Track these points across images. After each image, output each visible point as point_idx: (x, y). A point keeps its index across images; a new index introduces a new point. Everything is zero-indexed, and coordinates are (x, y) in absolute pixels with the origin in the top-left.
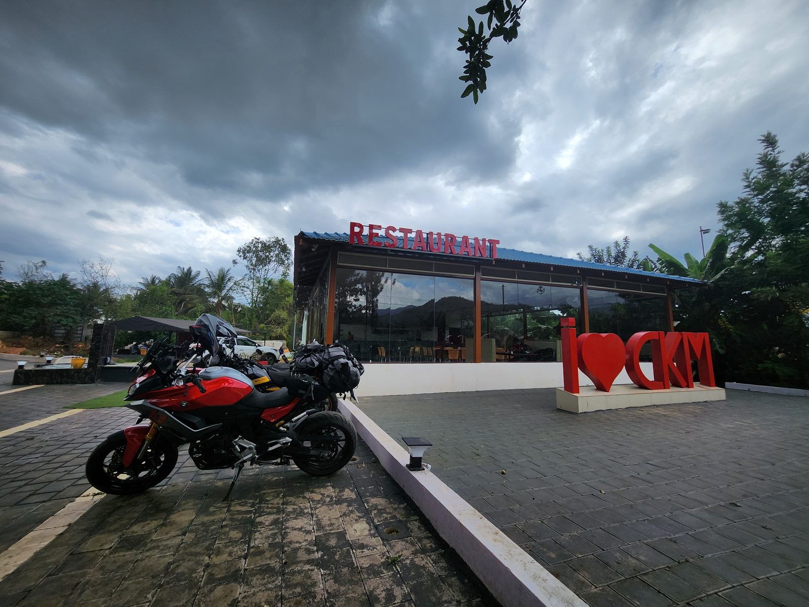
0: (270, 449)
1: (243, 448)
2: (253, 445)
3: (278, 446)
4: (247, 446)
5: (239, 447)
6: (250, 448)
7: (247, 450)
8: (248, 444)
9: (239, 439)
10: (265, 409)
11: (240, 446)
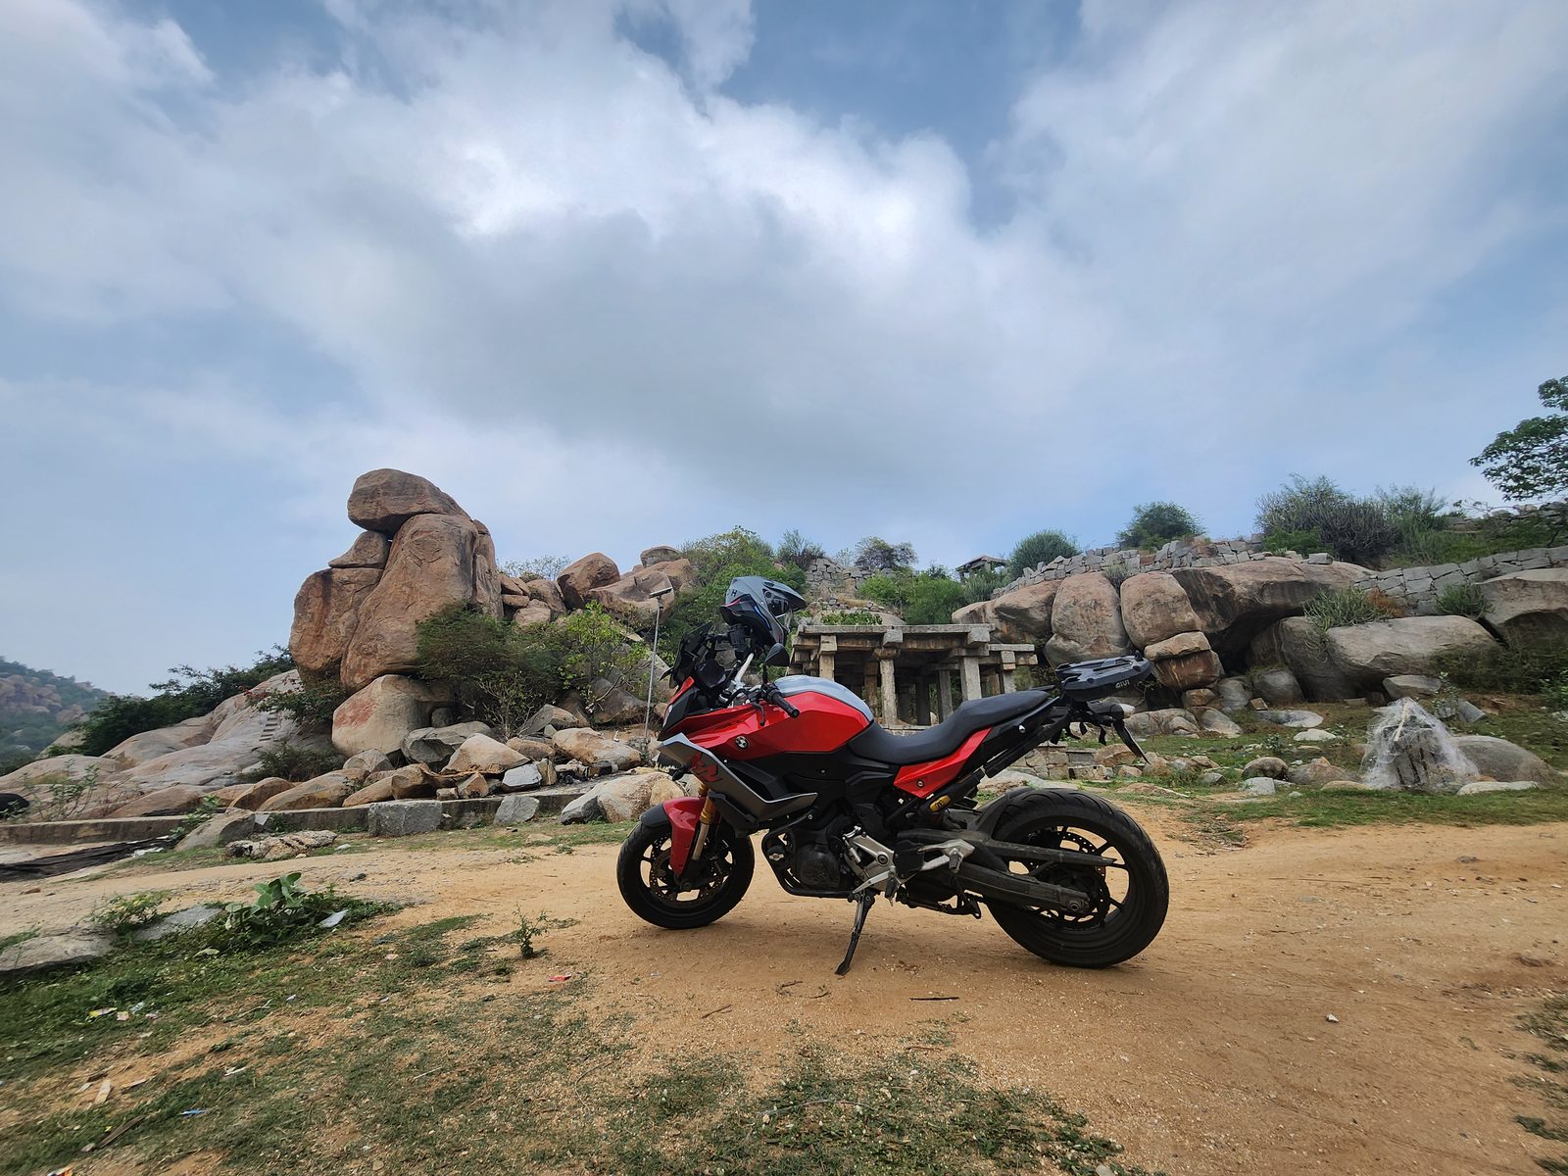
0: (928, 866)
1: (867, 858)
2: (886, 851)
3: (943, 860)
4: (876, 854)
5: (857, 852)
6: (883, 860)
7: (875, 862)
8: (877, 849)
9: (856, 835)
10: (900, 765)
11: (859, 850)
